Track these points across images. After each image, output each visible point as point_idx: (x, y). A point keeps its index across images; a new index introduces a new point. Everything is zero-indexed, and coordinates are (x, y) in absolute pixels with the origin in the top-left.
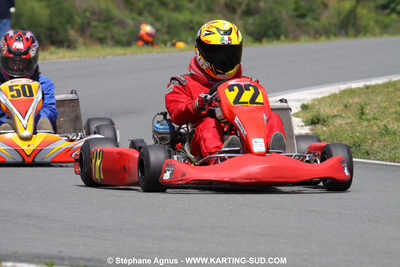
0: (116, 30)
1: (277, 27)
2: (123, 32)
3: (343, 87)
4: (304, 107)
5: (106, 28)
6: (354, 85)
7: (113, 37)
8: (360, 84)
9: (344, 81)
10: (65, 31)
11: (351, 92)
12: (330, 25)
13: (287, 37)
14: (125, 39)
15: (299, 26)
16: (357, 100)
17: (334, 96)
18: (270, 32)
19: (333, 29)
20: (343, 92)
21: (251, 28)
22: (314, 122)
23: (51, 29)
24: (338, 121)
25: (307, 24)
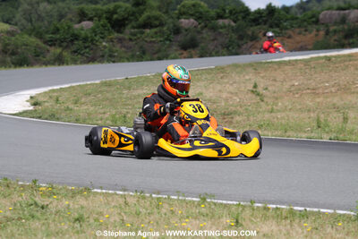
3: (50, 88)
4: (31, 97)
6: (55, 88)
8: (58, 87)
9: (51, 85)
11: (53, 91)
13: (28, 65)
16: (56, 94)
17: (45, 93)
20: (50, 91)
22: (35, 104)
24: (46, 104)
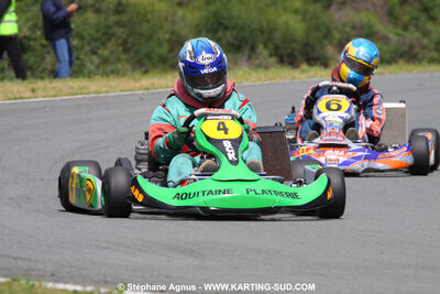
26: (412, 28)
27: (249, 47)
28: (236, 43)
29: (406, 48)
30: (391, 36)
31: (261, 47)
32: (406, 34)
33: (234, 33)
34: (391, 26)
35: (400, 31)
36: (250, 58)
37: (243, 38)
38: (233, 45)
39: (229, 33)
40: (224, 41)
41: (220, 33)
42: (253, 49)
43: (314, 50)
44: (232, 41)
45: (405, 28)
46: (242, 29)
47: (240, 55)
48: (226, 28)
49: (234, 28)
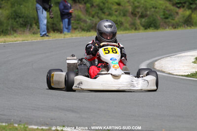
0: (82, 24)
1: (155, 23)
2: (85, 25)
5: (78, 23)
7: (81, 28)
10: (60, 25)
12: (179, 21)
14: (86, 28)
15: (165, 22)
18: (152, 25)
19: (181, 24)
21: (143, 24)
23: (53, 24)
25: (169, 22)
26: (96, 17)
27: (29, 25)
28: (24, 23)
29: (93, 25)
30: (87, 20)
31: (34, 25)
32: (94, 19)
33: (23, 19)
34: (87, 16)
35: (91, 18)
36: (30, 29)
37: (27, 21)
38: (22, 24)
39: (21, 19)
40: (19, 23)
41: (17, 20)
42: (31, 26)
43: (56, 26)
44: (22, 22)
45: (93, 17)
46: (27, 18)
47: (26, 29)
48: (20, 17)
49: (23, 17)
